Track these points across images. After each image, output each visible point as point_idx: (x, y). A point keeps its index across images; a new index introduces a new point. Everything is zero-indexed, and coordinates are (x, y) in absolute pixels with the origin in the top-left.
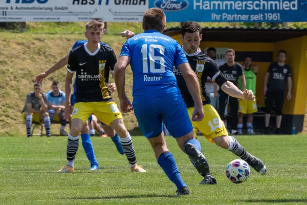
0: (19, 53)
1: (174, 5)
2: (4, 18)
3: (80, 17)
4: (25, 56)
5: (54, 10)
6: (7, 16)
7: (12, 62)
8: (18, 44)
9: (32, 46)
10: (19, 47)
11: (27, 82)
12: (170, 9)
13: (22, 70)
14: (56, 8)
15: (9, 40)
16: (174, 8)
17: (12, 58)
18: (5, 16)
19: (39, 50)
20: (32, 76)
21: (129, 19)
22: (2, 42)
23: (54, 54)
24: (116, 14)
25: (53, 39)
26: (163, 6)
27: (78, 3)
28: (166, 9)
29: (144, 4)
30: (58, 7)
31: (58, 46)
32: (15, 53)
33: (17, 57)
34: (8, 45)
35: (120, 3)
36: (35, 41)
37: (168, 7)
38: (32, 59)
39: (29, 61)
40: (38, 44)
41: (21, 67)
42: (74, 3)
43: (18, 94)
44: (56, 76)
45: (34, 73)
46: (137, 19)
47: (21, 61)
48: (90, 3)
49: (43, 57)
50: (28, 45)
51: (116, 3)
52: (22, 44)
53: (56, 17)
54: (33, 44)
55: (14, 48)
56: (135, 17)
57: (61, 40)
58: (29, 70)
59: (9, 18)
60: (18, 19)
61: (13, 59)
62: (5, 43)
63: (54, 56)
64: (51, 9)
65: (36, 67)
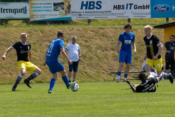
0: (93, 36)
1: (163, 9)
2: (80, 18)
3: (118, 16)
4: (96, 37)
5: (104, 13)
7: (90, 40)
8: (92, 31)
9: (98, 32)
10: (92, 33)
11: (101, 51)
12: (161, 11)
13: (97, 45)
14: (105, 12)
15: (87, 29)
16: (163, 11)
17: (90, 39)
19: (103, 34)
20: (102, 48)
21: (141, 17)
22: (83, 30)
23: (110, 36)
24: (135, 14)
25: (108, 28)
26: (158, 9)
27: (116, 9)
28: (159, 11)
29: (149, 8)
30: (106, 11)
31: (112, 31)
32: (92, 36)
33: (92, 38)
34: (87, 31)
35: (136, 8)
36: (100, 29)
37: (160, 10)
38: (100, 38)
39: (99, 40)
40: (102, 31)
41: (96, 43)
42: (114, 9)
43: (97, 58)
44: (114, 48)
45: (103, 46)
46: (145, 16)
47: (95, 40)
48: (122, 9)
49: (105, 38)
50: (97, 31)
51: (135, 8)
52: (94, 31)
53: (106, 16)
54: (99, 31)
55: (90, 33)
56: (144, 16)
57: (112, 28)
58: (100, 44)
59: (82, 18)
60: (87, 18)
61: (91, 39)
62: (85, 31)
63: (111, 37)
64: (103, 12)
65: (103, 43)
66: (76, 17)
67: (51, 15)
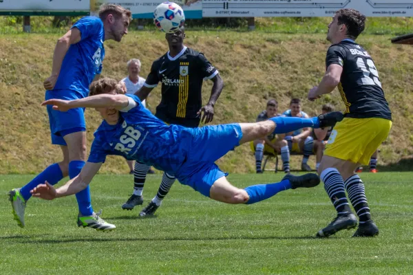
0: (246, 59)
2: (225, 12)
3: (328, 10)
4: (254, 64)
5: (292, 1)
6: (230, 10)
7: (236, 71)
8: (244, 47)
9: (262, 50)
10: (245, 52)
11: (257, 99)
13: (250, 82)
15: (232, 41)
17: (235, 66)
18: (226, 10)
19: (273, 55)
20: (263, 91)
21: (393, 13)
22: (223, 45)
23: (292, 61)
24: (376, 6)
25: (291, 40)
31: (298, 49)
32: (241, 60)
33: (243, 65)
34: (231, 48)
36: (267, 44)
38: (263, 67)
39: (259, 70)
40: (272, 47)
41: (249, 78)
43: (245, 114)
44: (295, 91)
45: (266, 86)
46: (404, 13)
47: (248, 70)
49: (278, 66)
50: (257, 48)
52: (250, 47)
53: (296, 10)
54: (265, 46)
55: (239, 53)
56: (401, 10)
57: (303, 42)
58: (260, 82)
59: (232, 12)
60: (244, 13)
61: (238, 68)
62: (227, 46)
63: (293, 63)
65: (269, 78)
66: (216, 10)
67: (148, 4)
